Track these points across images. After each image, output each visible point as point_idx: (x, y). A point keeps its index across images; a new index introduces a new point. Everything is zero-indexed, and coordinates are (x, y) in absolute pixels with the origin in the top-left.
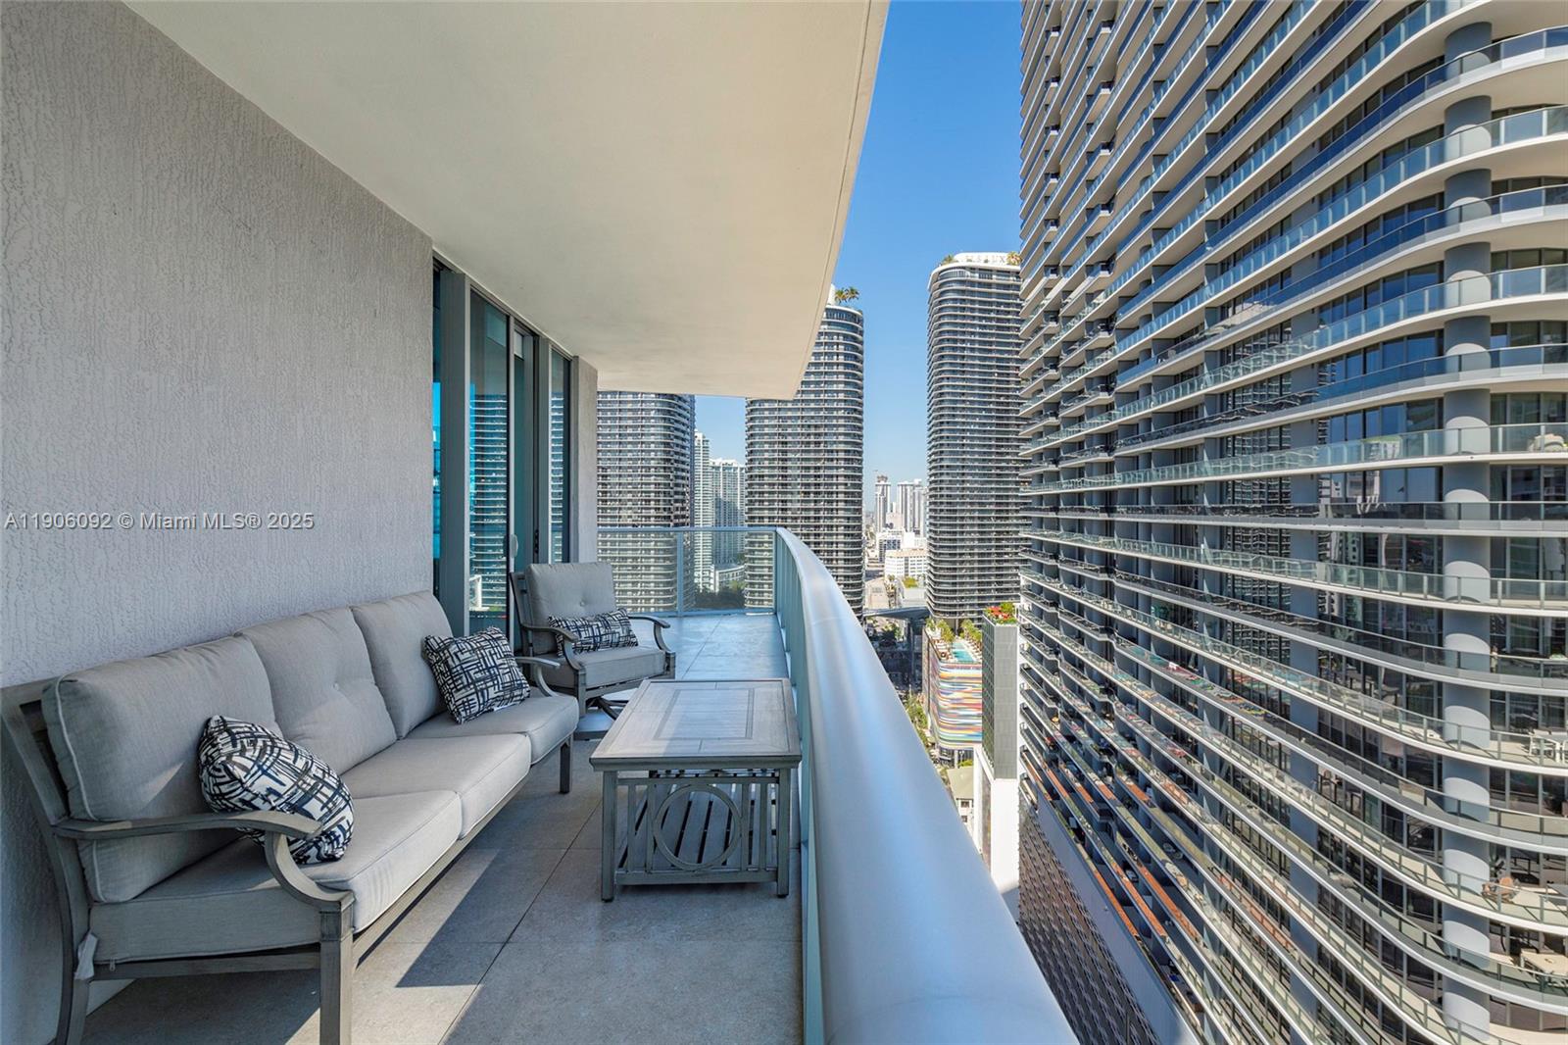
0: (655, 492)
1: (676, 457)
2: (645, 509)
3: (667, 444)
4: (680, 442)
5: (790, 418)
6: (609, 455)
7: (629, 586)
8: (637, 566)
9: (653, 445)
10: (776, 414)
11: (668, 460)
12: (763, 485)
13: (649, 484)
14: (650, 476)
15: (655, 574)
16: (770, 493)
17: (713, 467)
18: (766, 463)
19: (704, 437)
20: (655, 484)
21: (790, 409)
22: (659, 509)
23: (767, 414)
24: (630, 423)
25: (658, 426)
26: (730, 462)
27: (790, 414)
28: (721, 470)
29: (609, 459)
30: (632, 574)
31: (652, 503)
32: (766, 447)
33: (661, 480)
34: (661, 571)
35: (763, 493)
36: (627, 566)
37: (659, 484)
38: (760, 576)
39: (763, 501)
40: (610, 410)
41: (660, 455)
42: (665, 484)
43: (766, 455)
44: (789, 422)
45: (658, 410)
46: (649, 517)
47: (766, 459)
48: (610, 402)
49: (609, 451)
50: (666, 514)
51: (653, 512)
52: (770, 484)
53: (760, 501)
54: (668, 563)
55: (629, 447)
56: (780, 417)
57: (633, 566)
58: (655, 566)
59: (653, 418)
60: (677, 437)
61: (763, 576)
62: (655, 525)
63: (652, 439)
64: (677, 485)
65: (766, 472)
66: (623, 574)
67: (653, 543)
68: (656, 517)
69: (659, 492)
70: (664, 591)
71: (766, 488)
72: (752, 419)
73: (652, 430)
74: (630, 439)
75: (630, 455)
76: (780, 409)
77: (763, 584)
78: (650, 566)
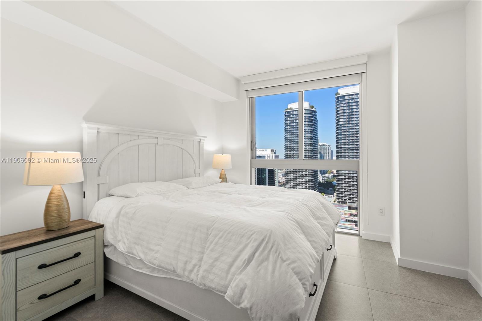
1: (314, 143)
3: (311, 139)
4: (315, 138)
5: (350, 129)
6: (295, 143)
7: (301, 180)
8: (303, 174)
9: (307, 139)
10: (346, 128)
11: (312, 144)
12: (342, 150)
13: (306, 151)
14: (307, 148)
15: (308, 177)
16: (344, 153)
18: (343, 144)
20: (308, 151)
21: (351, 126)
23: (343, 128)
25: (308, 134)
27: (351, 128)
29: (295, 144)
30: (302, 176)
31: (307, 156)
32: (343, 138)
33: (310, 149)
34: (310, 176)
35: (342, 153)
36: (300, 174)
37: (309, 150)
38: (341, 178)
39: (342, 155)
40: (295, 130)
41: (310, 142)
43: (343, 141)
44: (351, 130)
45: (309, 129)
47: (343, 142)
48: (295, 128)
49: (295, 141)
52: (344, 150)
53: (341, 155)
54: (312, 174)
56: (347, 129)
57: (302, 174)
58: (308, 174)
59: (307, 131)
60: (314, 137)
61: (342, 178)
63: (307, 137)
64: (314, 151)
65: (343, 146)
66: (299, 176)
69: (309, 153)
70: (311, 182)
71: (343, 151)
72: (338, 130)
73: (307, 135)
76: (347, 126)
77: (342, 181)
78: (306, 174)
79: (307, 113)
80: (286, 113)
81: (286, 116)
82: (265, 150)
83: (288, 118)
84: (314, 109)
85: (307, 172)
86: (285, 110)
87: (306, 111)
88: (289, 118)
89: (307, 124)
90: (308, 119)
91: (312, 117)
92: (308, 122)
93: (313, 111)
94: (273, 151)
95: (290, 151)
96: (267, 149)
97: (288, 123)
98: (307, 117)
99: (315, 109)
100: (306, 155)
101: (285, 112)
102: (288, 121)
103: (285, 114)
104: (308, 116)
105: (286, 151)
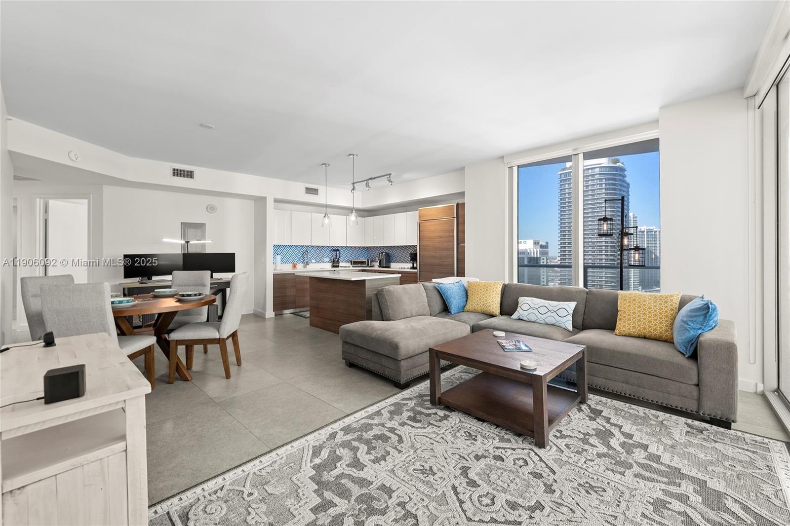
0: (605, 246)
2: (599, 255)
17: (640, 232)
19: (633, 215)
20: (605, 242)
22: (607, 255)
24: (590, 210)
26: (651, 228)
28: (645, 233)
31: (604, 252)
37: (607, 242)
42: (611, 242)
46: (602, 259)
50: (612, 258)
51: (604, 257)
55: (590, 223)
62: (605, 263)
67: (604, 273)
68: (606, 259)
69: (608, 246)
74: (590, 219)
75: (590, 227)
79: (604, 174)
80: (563, 176)
81: (561, 181)
82: (522, 242)
83: (565, 184)
84: (618, 164)
85: (604, 282)
86: (561, 171)
87: (603, 169)
88: (568, 184)
89: (603, 193)
90: (606, 184)
91: (614, 179)
92: (605, 189)
93: (616, 168)
94: (538, 243)
95: (568, 243)
96: (526, 240)
97: (565, 194)
98: (604, 180)
99: (622, 163)
100: (602, 251)
101: (561, 174)
102: (565, 189)
103: (559, 177)
104: (606, 179)
105: (562, 243)
